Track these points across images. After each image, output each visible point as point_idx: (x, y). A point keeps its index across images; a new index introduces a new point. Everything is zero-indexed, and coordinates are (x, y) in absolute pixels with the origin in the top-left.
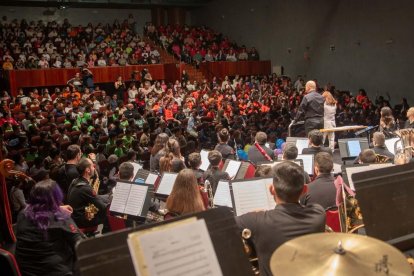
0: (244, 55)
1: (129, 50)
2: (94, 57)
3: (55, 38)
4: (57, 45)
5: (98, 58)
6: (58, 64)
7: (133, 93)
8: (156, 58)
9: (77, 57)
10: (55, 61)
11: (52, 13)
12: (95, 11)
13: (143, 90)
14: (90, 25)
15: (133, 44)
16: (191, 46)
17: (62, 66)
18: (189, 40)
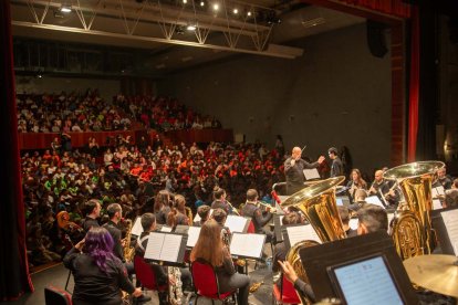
0: (208, 124)
1: (101, 117)
2: (69, 123)
3: (30, 105)
4: (34, 111)
5: (73, 124)
6: (36, 129)
7: (108, 157)
8: (127, 125)
9: (53, 123)
10: (33, 126)
11: (27, 82)
12: (68, 81)
13: (118, 155)
14: (63, 94)
15: (105, 112)
16: (159, 114)
17: (39, 131)
18: (156, 109)
